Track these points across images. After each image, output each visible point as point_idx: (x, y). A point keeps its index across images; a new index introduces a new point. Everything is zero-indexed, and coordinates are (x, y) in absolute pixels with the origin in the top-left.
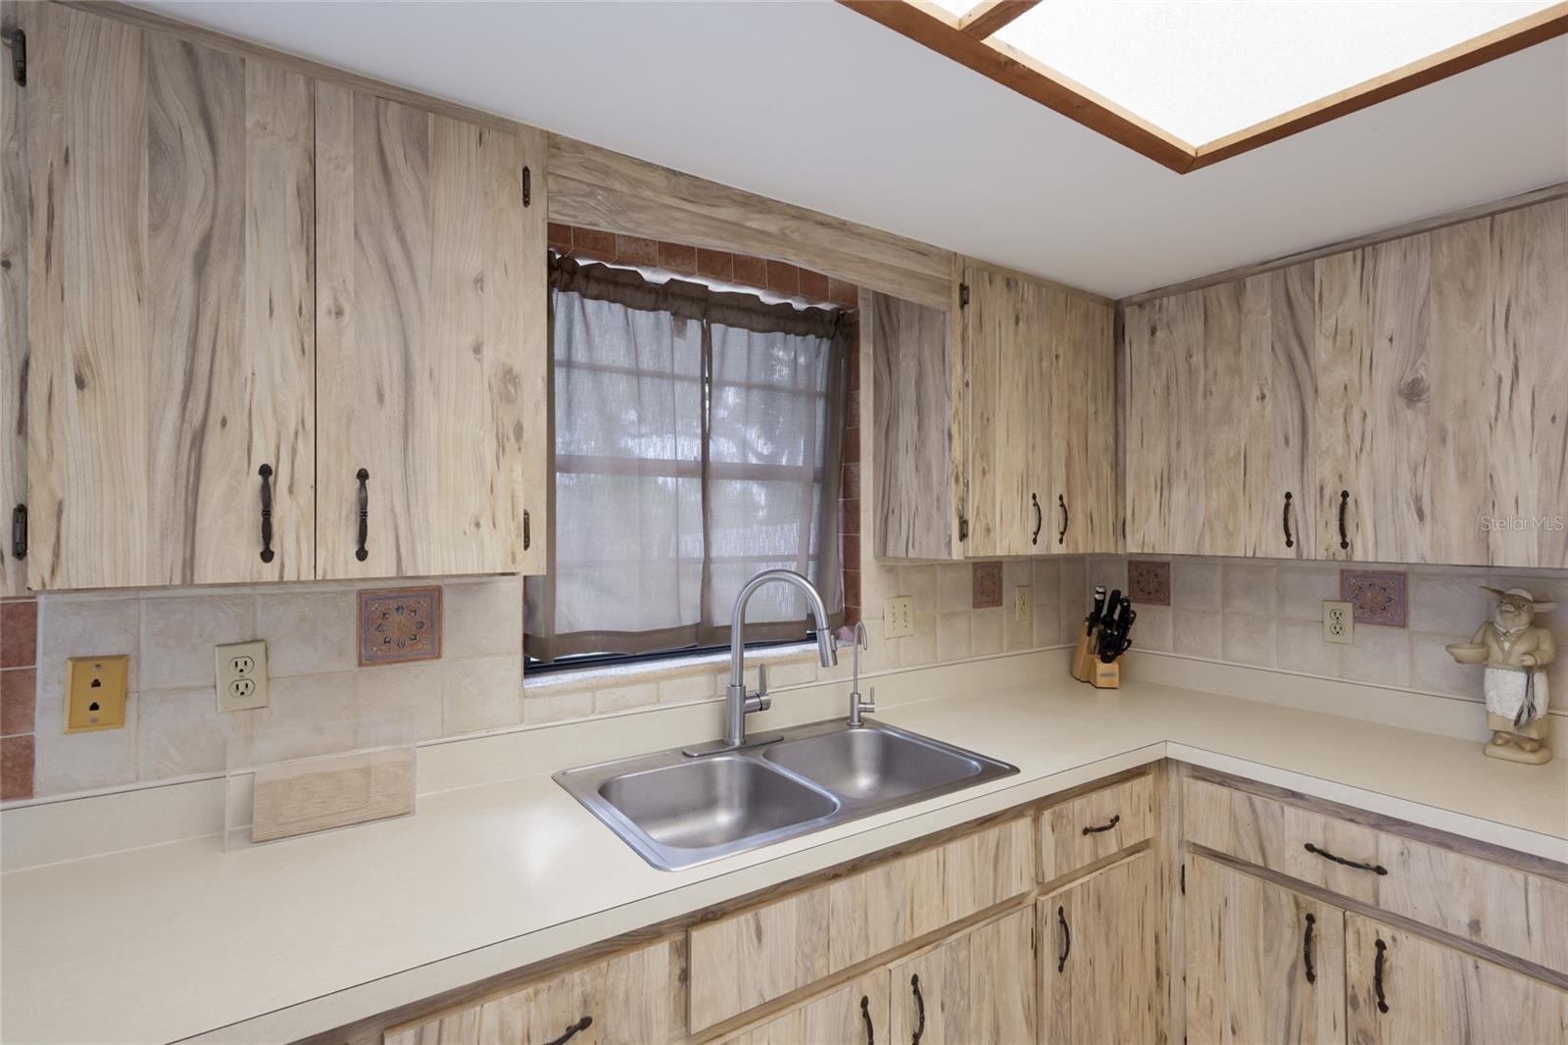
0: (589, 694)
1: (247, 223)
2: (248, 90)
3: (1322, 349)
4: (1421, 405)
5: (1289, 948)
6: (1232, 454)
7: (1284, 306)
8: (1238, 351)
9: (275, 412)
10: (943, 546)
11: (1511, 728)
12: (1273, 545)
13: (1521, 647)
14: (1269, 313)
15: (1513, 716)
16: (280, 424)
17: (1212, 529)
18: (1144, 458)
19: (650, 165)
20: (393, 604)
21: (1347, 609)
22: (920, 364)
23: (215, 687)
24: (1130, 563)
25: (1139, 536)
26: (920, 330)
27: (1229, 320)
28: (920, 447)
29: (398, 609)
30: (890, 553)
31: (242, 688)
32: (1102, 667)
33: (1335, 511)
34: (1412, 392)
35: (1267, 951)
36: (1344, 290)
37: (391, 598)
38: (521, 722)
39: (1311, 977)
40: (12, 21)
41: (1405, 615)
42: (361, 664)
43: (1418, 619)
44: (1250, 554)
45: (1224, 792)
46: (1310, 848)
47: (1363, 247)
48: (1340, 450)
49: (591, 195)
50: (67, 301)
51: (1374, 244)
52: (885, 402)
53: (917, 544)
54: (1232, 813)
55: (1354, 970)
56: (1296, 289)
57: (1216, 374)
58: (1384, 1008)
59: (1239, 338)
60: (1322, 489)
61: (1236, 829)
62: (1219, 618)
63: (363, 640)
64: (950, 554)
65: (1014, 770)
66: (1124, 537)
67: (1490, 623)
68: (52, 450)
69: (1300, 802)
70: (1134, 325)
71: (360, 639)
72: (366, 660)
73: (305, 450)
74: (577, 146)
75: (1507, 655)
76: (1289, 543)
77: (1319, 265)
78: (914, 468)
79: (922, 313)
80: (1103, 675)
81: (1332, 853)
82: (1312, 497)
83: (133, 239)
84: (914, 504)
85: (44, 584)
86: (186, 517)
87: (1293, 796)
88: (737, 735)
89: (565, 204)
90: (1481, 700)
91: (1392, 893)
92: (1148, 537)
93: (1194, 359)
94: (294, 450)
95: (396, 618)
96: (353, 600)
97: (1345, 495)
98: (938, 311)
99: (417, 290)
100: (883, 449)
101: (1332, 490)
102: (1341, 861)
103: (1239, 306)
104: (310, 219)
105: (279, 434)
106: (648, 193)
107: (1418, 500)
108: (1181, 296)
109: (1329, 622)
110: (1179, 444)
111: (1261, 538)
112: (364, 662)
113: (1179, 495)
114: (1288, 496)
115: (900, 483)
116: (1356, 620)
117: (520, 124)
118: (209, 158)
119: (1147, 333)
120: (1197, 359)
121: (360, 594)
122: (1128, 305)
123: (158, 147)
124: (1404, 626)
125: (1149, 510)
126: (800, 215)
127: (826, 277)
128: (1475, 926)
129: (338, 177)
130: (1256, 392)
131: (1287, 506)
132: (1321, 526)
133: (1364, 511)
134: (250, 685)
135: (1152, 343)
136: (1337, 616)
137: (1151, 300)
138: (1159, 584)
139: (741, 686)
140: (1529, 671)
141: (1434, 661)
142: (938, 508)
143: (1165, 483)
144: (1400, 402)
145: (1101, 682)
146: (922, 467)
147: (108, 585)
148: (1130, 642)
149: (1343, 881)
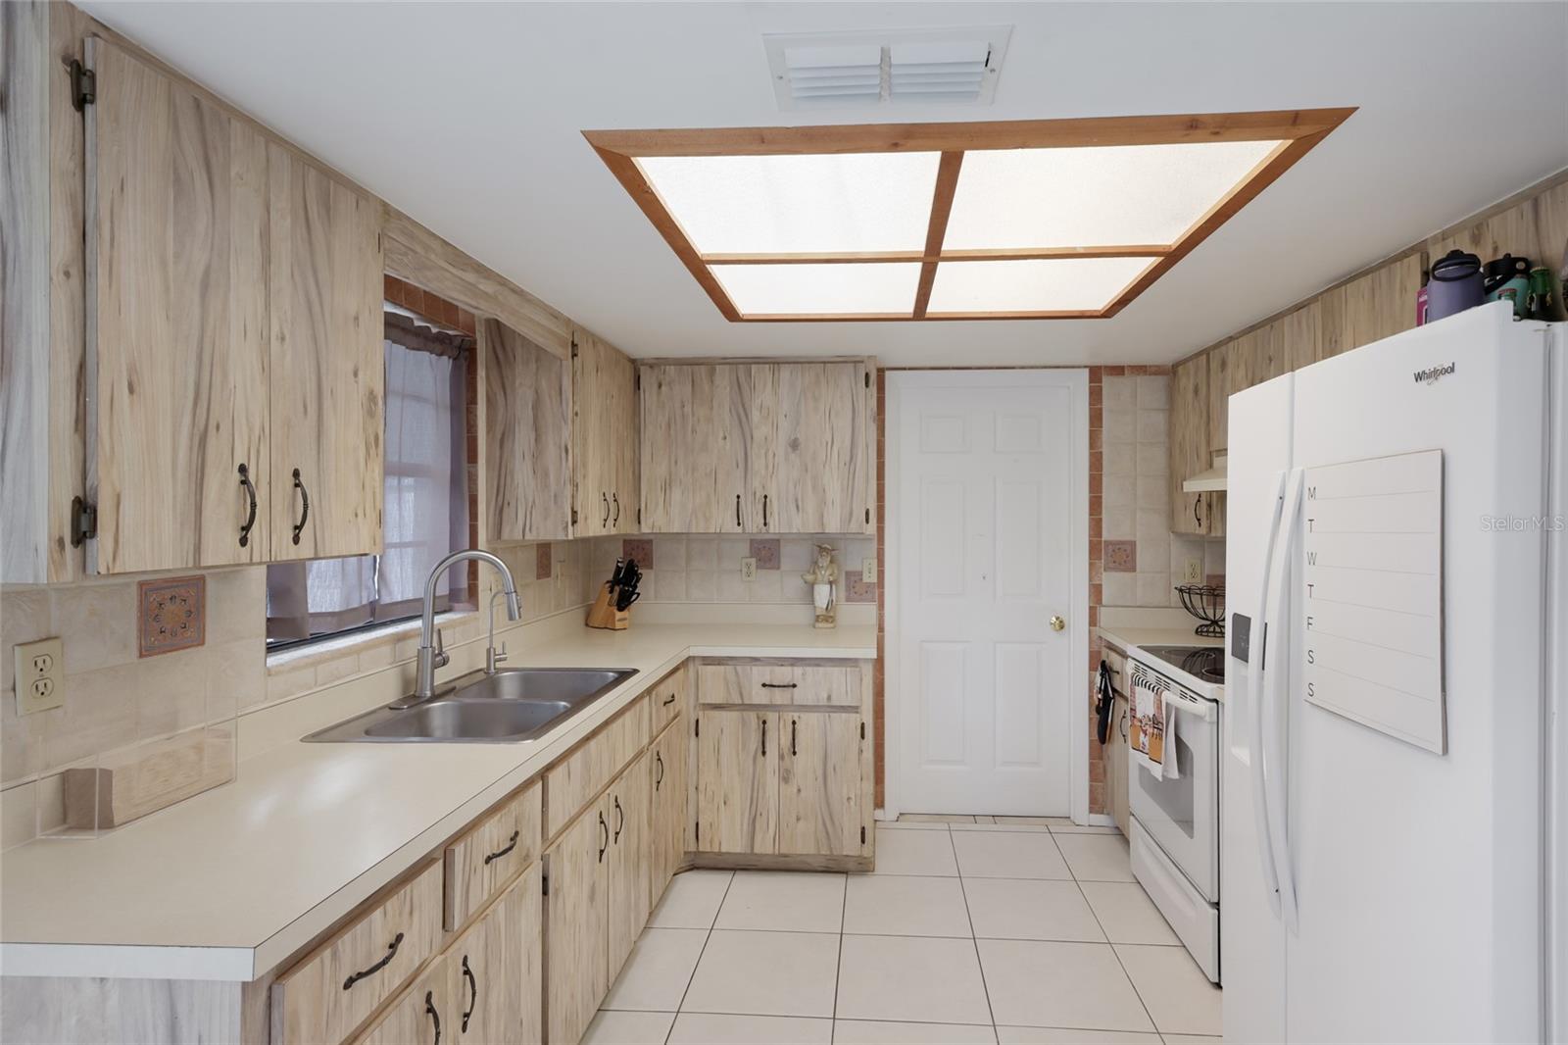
0: (312, 669)
1: (231, 260)
2: (232, 144)
3: (755, 416)
4: (798, 452)
5: (754, 743)
6: (708, 470)
7: (736, 388)
8: (712, 408)
9: (247, 419)
10: (560, 528)
11: (824, 613)
12: (730, 526)
13: (828, 573)
14: (728, 388)
15: (825, 606)
16: (251, 430)
17: (696, 517)
18: (654, 471)
19: (433, 235)
20: (168, 594)
21: (753, 561)
22: (537, 393)
23: (14, 690)
24: (625, 541)
25: (650, 522)
26: (538, 369)
27: (706, 387)
28: (537, 455)
29: (171, 599)
30: (505, 535)
31: (41, 688)
32: (619, 615)
33: (761, 507)
34: (794, 445)
35: (743, 749)
36: (765, 386)
37: (164, 588)
38: (266, 699)
39: (764, 753)
40: (70, 52)
41: (779, 562)
42: (141, 656)
43: (785, 563)
44: (718, 531)
45: (721, 668)
46: (764, 685)
47: (774, 363)
48: (763, 472)
49: (406, 254)
50: (122, 315)
51: (778, 363)
52: (500, 417)
53: (534, 528)
54: (725, 678)
55: (782, 742)
56: (742, 379)
57: (699, 420)
58: (794, 753)
59: (712, 401)
60: (755, 493)
61: (728, 689)
62: (684, 574)
63: (143, 632)
64: (567, 535)
65: (635, 671)
66: (639, 522)
67: (816, 563)
68: (113, 448)
69: (758, 663)
70: (648, 379)
71: (140, 630)
72: (146, 651)
73: (264, 451)
74: (400, 215)
75: (823, 576)
76: (739, 524)
77: (754, 367)
78: (531, 472)
79: (539, 353)
80: (619, 620)
81: (774, 684)
82: (750, 498)
83: (164, 263)
84: (531, 499)
85: (108, 569)
86: (196, 509)
87: (755, 660)
88: (429, 687)
89: (393, 260)
90: (812, 601)
91: (800, 696)
92: (656, 522)
93: (686, 409)
94: (258, 451)
95: (169, 607)
96: (134, 591)
97: (766, 497)
98: (554, 356)
99: (325, 323)
100: (498, 454)
101: (760, 495)
102: (779, 686)
103: (712, 382)
104: (267, 261)
105: (250, 438)
106: (433, 257)
107: (796, 500)
108: (678, 367)
109: (745, 570)
110: (676, 462)
111: (724, 522)
112: (144, 653)
113: (676, 495)
114: (738, 497)
115: (516, 482)
116: (757, 567)
117: (372, 195)
118: (209, 200)
119: (656, 386)
120: (688, 409)
121: (141, 585)
122: (642, 365)
123: (179, 184)
124: (779, 568)
125: (657, 504)
126: (503, 282)
127: (457, 307)
128: (829, 698)
129: (283, 226)
130: (721, 435)
131: (738, 502)
132: (755, 513)
133: (774, 506)
134: (49, 685)
135: (659, 394)
136: (748, 566)
137: (659, 365)
138: (646, 554)
139: (431, 647)
140: (831, 583)
141: (794, 584)
142: (556, 502)
143: (667, 487)
144: (790, 450)
145: (618, 625)
146: (540, 471)
147: (149, 569)
148: (639, 594)
149: (779, 697)
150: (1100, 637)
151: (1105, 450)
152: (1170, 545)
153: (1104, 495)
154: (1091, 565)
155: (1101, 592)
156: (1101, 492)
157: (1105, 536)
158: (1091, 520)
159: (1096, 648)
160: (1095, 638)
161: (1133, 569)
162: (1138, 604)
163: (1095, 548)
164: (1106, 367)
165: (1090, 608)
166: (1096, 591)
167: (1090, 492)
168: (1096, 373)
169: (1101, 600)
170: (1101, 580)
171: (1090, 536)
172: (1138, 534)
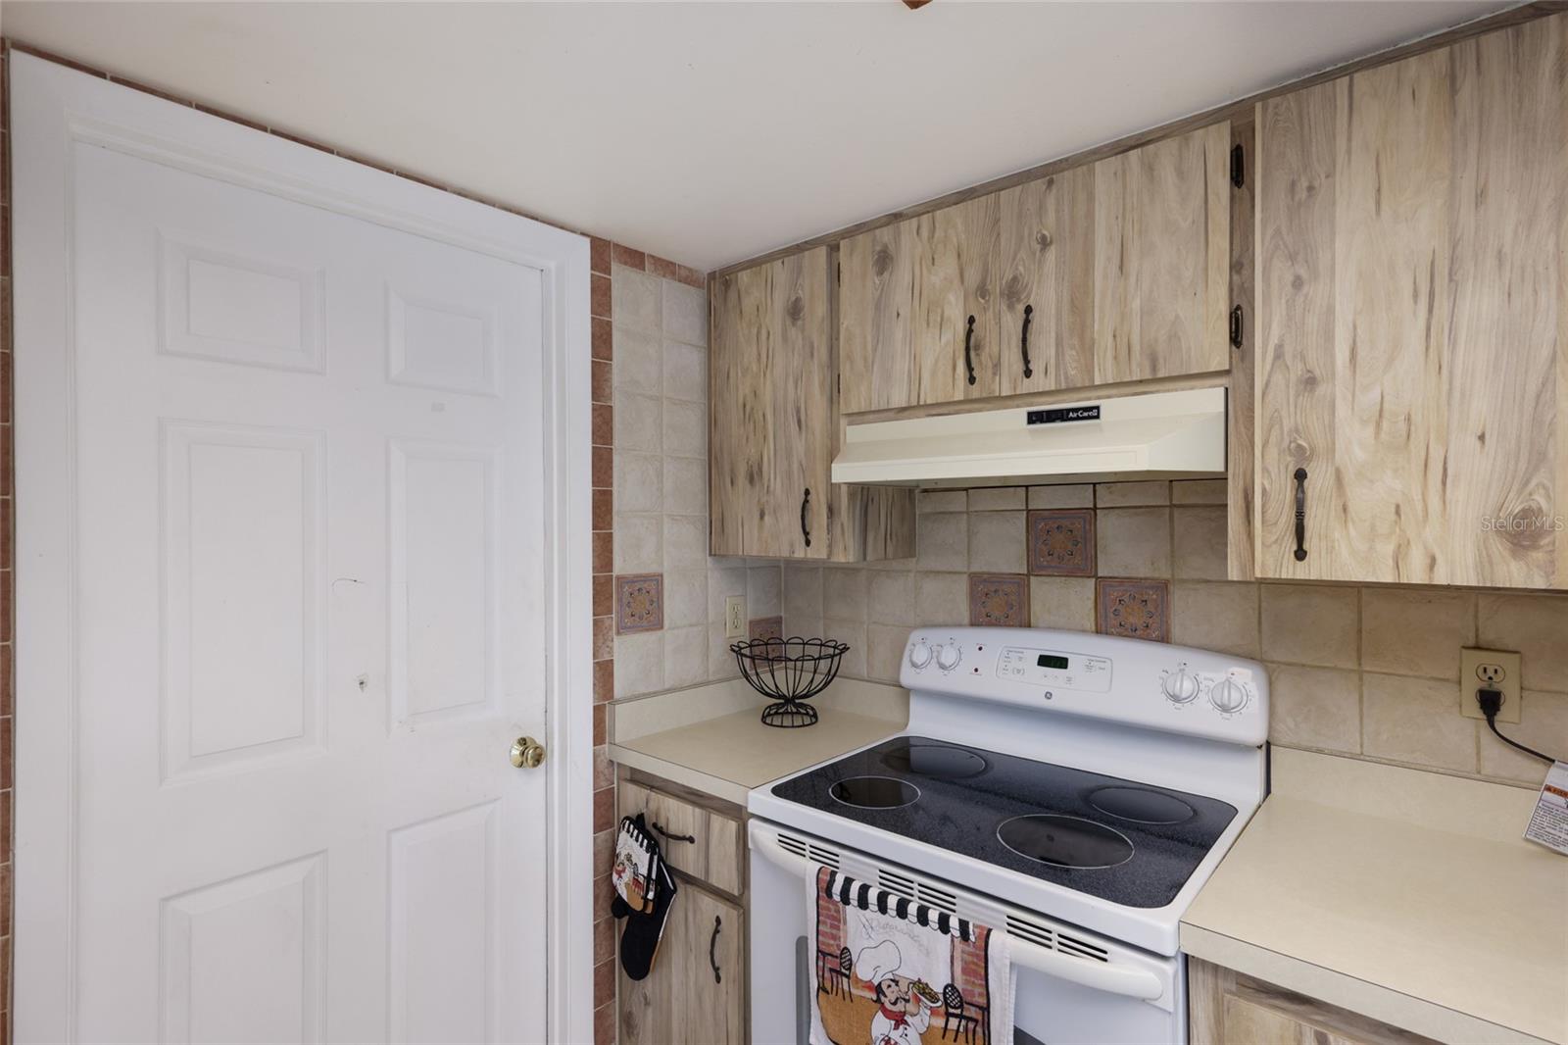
150: (612, 762)
151: (618, 403)
152: (706, 577)
153: (615, 489)
154: (595, 623)
155: (611, 675)
156: (611, 485)
157: (619, 568)
158: (596, 538)
159: (604, 785)
160: (603, 766)
161: (659, 625)
162: (667, 686)
163: (603, 590)
164: (617, 246)
165: (596, 708)
166: (604, 672)
167: (594, 484)
168: (604, 252)
169: (611, 689)
170: (611, 652)
171: (594, 569)
172: (665, 564)
